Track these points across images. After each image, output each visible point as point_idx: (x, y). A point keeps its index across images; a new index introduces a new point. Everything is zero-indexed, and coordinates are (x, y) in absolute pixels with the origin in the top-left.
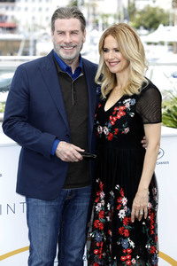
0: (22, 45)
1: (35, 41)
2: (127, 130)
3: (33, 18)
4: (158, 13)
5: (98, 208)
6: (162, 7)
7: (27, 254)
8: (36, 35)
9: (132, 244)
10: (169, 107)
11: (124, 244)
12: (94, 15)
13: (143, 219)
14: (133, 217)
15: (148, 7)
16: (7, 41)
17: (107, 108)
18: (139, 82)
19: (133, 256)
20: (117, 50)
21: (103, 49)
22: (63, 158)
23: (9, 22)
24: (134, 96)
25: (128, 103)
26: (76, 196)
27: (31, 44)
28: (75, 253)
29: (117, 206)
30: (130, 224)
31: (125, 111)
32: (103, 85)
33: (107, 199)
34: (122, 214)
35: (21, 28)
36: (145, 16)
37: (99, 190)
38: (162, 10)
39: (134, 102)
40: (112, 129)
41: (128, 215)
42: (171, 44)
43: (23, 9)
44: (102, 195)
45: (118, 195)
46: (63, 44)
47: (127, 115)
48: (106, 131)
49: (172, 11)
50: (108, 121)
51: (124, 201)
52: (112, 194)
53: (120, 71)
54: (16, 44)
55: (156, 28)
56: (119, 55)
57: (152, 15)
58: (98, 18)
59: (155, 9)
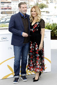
0: (13, 12)
1: (16, 12)
2: (37, 30)
3: (15, 6)
4: (43, 5)
5: (31, 48)
6: (44, 3)
7: (14, 58)
8: (16, 10)
9: (39, 55)
10: (46, 25)
11: (37, 55)
12: (29, 5)
13: (41, 50)
14: (39, 50)
15: (41, 4)
16: (9, 12)
17: (32, 25)
18: (40, 19)
19: (39, 58)
20: (35, 12)
21: (32, 11)
22: (24, 36)
23: (10, 7)
24: (39, 22)
25: (37, 24)
26: (25, 45)
27: (15, 12)
28: (25, 58)
29: (35, 47)
30: (38, 51)
31: (37, 25)
32: (31, 19)
33: (33, 46)
34: (36, 49)
35: (12, 9)
36: (40, 6)
37: (31, 44)
38: (44, 4)
39: (39, 23)
40: (34, 29)
41: (38, 49)
42: (46, 12)
43: (13, 4)
44: (32, 45)
45: (35, 45)
46: (24, 10)
47: (37, 26)
48: (32, 30)
49: (46, 4)
50: (33, 28)
51: (37, 46)
52: (34, 44)
53: (35, 16)
54: (11, 12)
55: (43, 8)
56: (35, 13)
57: (42, 5)
58: (30, 6)
59: (43, 4)
